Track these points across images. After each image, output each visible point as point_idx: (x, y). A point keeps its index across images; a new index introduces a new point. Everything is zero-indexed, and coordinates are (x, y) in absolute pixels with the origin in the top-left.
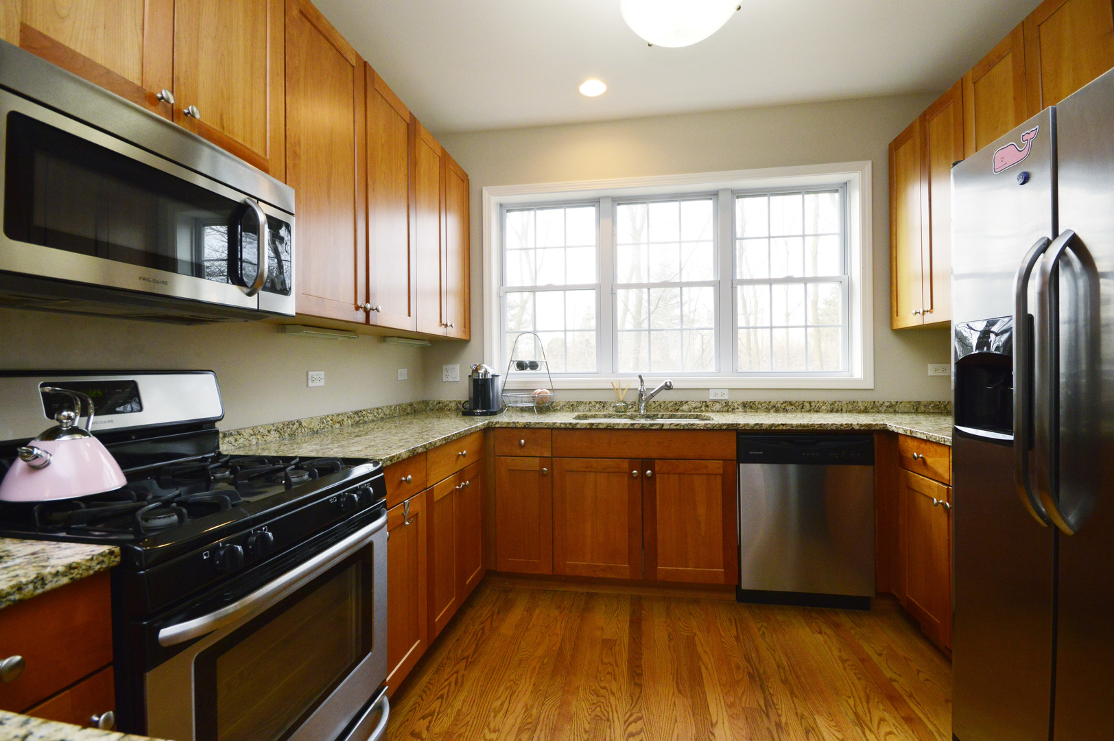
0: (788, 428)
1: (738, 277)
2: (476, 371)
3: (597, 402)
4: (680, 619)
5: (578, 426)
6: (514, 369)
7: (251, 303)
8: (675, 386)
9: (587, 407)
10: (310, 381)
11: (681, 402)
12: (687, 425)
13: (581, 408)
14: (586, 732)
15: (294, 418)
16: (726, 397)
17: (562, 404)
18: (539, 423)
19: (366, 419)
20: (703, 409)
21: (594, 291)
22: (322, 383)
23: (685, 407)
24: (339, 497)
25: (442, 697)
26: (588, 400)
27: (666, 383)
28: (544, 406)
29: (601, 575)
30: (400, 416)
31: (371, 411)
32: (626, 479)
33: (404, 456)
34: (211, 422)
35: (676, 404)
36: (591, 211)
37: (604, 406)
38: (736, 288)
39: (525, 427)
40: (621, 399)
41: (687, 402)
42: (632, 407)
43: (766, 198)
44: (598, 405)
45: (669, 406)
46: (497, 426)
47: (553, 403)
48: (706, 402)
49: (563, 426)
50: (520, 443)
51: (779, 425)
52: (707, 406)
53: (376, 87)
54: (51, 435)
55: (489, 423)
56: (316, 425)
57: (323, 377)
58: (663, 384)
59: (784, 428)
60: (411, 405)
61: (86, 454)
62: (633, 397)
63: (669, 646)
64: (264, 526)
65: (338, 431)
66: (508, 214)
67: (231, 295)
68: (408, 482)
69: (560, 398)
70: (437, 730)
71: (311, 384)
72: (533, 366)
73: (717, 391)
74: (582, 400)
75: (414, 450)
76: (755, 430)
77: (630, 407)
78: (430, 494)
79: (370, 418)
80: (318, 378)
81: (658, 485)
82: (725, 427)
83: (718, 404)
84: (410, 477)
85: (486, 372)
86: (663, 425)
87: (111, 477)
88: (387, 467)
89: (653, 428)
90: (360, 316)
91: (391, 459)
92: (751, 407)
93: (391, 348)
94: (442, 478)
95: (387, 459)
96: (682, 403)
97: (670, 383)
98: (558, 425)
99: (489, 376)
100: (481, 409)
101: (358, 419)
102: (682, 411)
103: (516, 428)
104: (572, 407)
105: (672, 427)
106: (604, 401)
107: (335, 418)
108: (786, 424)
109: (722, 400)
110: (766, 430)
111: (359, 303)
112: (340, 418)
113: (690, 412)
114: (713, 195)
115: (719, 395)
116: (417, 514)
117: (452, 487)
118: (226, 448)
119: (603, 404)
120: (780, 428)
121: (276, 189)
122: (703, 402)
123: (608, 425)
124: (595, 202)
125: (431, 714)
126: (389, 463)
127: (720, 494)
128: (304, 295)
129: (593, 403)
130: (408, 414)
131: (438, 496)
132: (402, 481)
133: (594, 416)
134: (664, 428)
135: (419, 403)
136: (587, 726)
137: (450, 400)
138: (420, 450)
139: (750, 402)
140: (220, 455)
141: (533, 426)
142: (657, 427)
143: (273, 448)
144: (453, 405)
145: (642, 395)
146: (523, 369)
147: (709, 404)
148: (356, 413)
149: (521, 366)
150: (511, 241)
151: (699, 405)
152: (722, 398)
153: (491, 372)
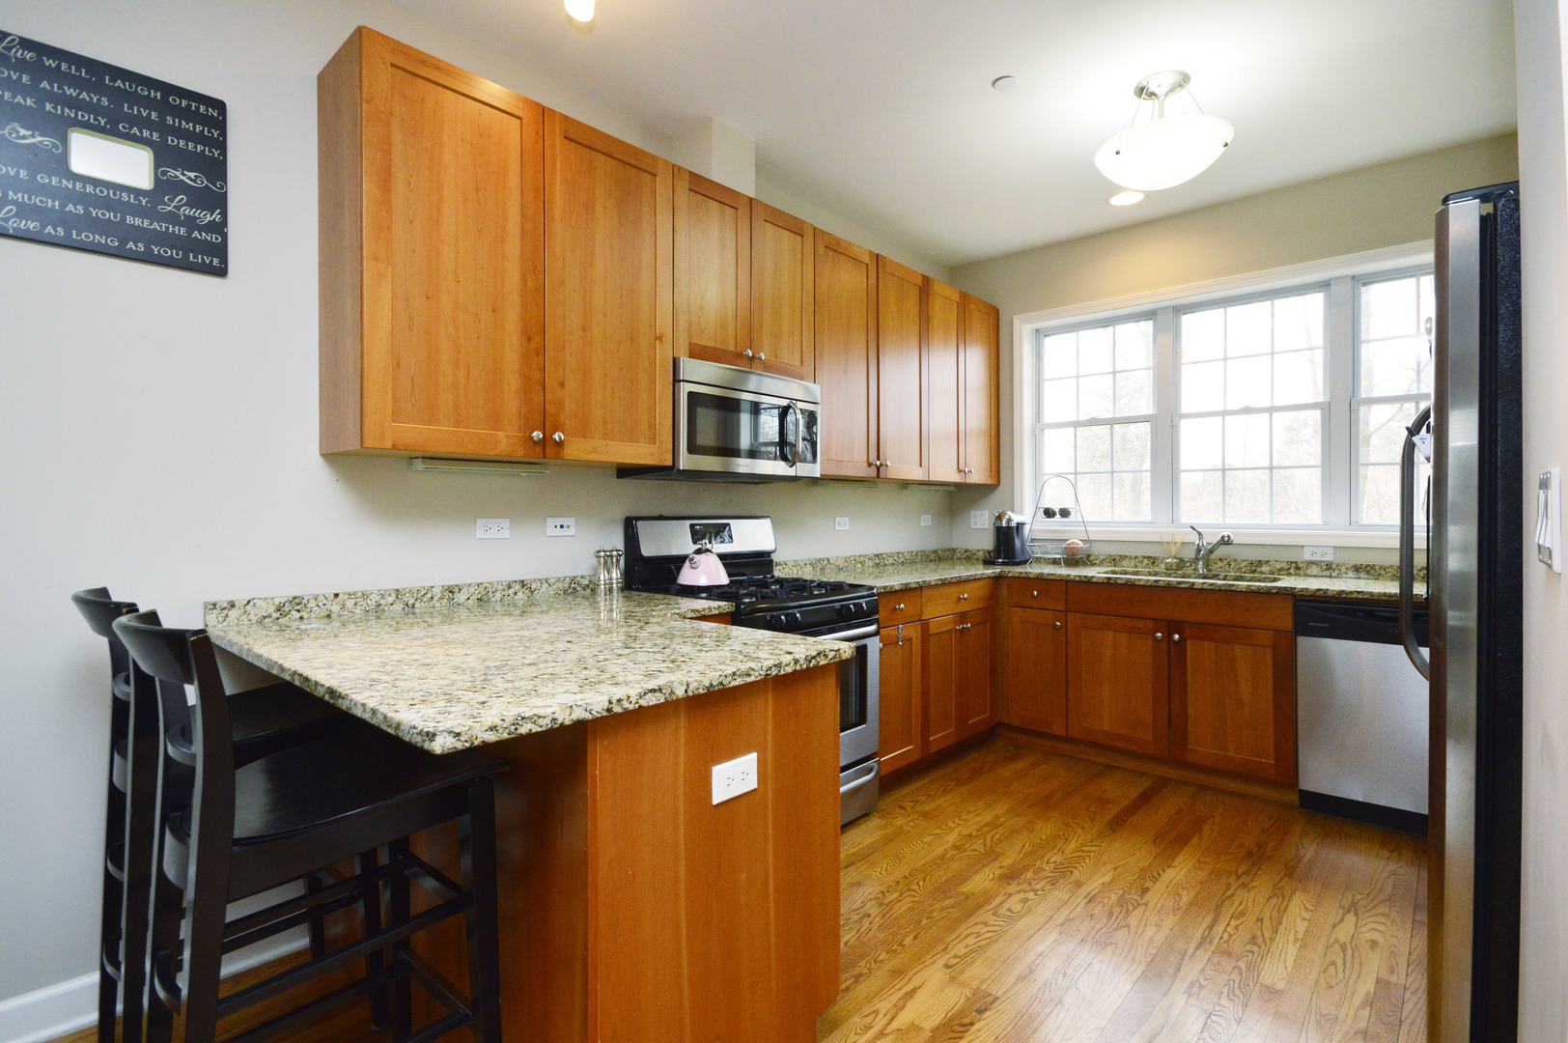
0: (1365, 596)
1: (1363, 395)
2: (999, 518)
3: (1144, 557)
4: (1205, 804)
5: (1094, 580)
6: (1041, 514)
7: (791, 472)
8: (1235, 539)
9: (1133, 563)
10: (837, 526)
11: (1260, 561)
12: (1224, 585)
13: (1125, 563)
14: (1041, 839)
15: (824, 556)
16: (1329, 558)
17: (1101, 558)
18: (1052, 575)
19: (886, 562)
20: (1292, 571)
21: (1148, 424)
22: (847, 527)
23: (1265, 568)
24: (842, 606)
25: (929, 795)
26: (1133, 554)
27: (1223, 537)
28: (1073, 559)
29: (1120, 744)
30: (922, 562)
31: (891, 555)
32: (1150, 642)
33: (897, 588)
34: (768, 554)
35: (1252, 564)
36: (1147, 326)
37: (1153, 563)
38: (1358, 411)
39: (1037, 578)
40: (1173, 553)
41: (1268, 562)
42: (1191, 565)
43: (1414, 280)
44: (1146, 561)
45: (1242, 565)
46: (1010, 575)
47: (1089, 556)
48: (1296, 563)
49: (1077, 579)
50: (1032, 594)
51: (1352, 592)
52: (1298, 568)
53: (888, 270)
54: (698, 552)
55: (1001, 572)
56: (841, 563)
57: (847, 522)
58: (1219, 538)
59: (1360, 596)
60: (935, 552)
61: (713, 564)
62: (1189, 554)
63: (1171, 817)
64: (796, 611)
65: (859, 570)
66: (1046, 339)
67: (779, 468)
68: (901, 610)
69: (1098, 551)
70: (918, 809)
71: (837, 528)
72: (1065, 513)
73: (1315, 550)
74: (1126, 554)
75: (907, 584)
76: (1318, 596)
77: (1188, 564)
78: (925, 626)
79: (891, 562)
80: (843, 523)
81: (1189, 653)
82: (1274, 591)
83: (1314, 566)
84: (902, 606)
85: (1009, 520)
86: (1194, 584)
87: (722, 578)
88: (881, 593)
89: (1182, 586)
90: (872, 472)
91: (885, 587)
92: (1368, 572)
93: (910, 495)
94: (939, 613)
95: (882, 587)
96: (1260, 563)
97: (1229, 536)
98: (1072, 578)
99: (1013, 524)
100: (1004, 558)
101: (878, 561)
102: (1262, 573)
103: (1029, 578)
104: (1114, 560)
105: (1205, 586)
106: (1153, 555)
107: (857, 558)
108: (1362, 592)
109: (1322, 562)
110: (1333, 597)
111: (871, 460)
112: (862, 559)
113: (1273, 574)
114: (1324, 286)
115: (1319, 554)
116: (911, 639)
117: (951, 627)
118: (778, 573)
119: (1153, 560)
120: (1355, 595)
121: (806, 389)
122: (1292, 563)
123: (1128, 580)
124: (1149, 315)
125: (918, 801)
126: (882, 590)
127: (1270, 672)
128: (827, 460)
129: (1140, 559)
130: (931, 561)
131: (933, 629)
132: (896, 609)
133: (1136, 573)
134: (1195, 587)
135: (945, 550)
136: (1044, 837)
137: (978, 548)
138: (913, 586)
139: (1367, 566)
140: (773, 576)
141: (1046, 577)
142: (1187, 586)
143: (808, 574)
144: (981, 554)
145: (1200, 550)
146: (1049, 517)
147: (1300, 565)
148: (876, 556)
149: (1049, 513)
150: (1049, 369)
151: (1284, 565)
152: (1322, 559)
153: (1016, 519)
